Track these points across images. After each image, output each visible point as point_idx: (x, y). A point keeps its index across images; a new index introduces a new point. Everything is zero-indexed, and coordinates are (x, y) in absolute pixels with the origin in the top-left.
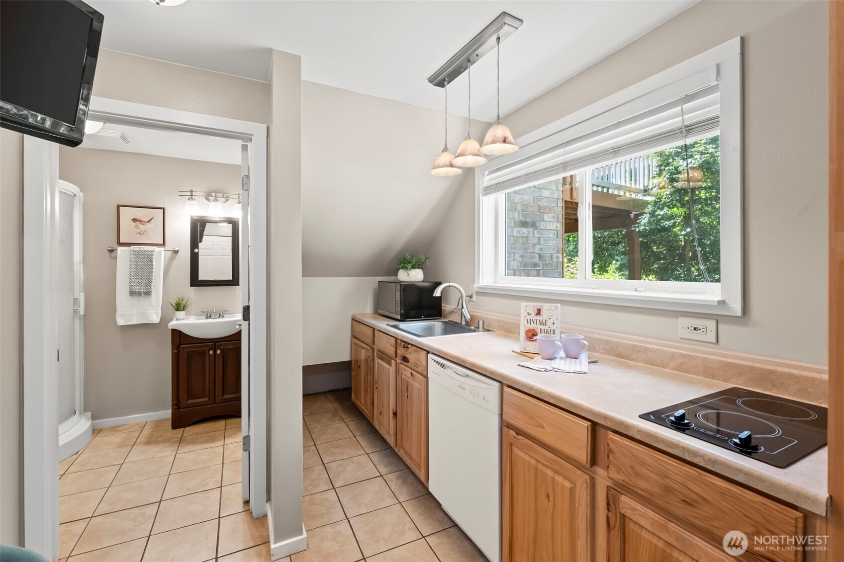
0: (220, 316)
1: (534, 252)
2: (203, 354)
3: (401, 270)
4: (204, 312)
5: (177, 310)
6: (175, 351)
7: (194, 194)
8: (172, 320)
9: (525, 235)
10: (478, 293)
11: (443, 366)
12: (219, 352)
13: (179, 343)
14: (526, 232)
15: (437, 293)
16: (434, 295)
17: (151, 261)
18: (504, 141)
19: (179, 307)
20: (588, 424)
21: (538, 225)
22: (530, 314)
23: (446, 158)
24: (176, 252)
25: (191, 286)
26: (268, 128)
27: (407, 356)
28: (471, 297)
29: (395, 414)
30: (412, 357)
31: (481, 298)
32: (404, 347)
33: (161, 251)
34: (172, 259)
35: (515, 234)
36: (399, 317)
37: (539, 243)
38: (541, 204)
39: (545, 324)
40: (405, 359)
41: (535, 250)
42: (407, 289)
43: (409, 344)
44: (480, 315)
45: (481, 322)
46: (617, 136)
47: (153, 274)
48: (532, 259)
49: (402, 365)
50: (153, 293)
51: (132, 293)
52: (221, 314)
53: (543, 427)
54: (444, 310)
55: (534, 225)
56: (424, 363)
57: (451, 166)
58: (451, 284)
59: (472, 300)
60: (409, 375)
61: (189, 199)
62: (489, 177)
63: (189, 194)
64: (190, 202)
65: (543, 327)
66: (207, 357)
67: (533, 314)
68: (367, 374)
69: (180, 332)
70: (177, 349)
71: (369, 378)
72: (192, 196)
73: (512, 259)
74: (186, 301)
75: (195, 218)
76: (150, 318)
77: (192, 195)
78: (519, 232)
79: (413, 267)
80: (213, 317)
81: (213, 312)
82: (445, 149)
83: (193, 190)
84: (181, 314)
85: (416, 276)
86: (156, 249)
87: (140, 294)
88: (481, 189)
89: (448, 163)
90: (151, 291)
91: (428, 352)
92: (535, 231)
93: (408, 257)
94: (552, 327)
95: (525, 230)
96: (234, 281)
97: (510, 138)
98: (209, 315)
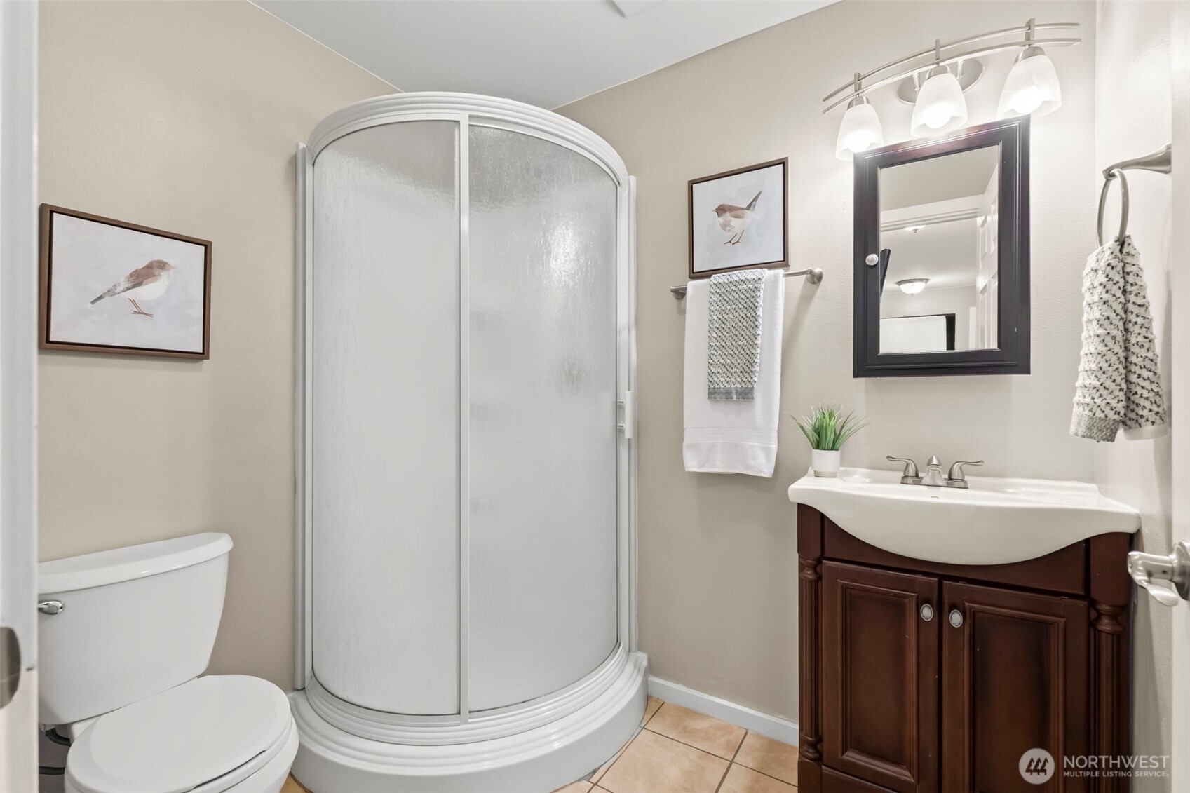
0: (951, 481)
2: (898, 612)
4: (895, 459)
5: (818, 446)
6: (809, 574)
7: (865, 83)
8: (804, 473)
12: (954, 617)
13: (818, 554)
17: (754, 308)
19: (823, 438)
24: (816, 279)
25: (855, 375)
33: (776, 277)
34: (806, 299)
47: (759, 342)
50: (758, 395)
51: (713, 393)
52: (956, 475)
61: (851, 108)
63: (852, 90)
64: (854, 114)
66: (911, 626)
69: (822, 516)
70: (814, 568)
72: (857, 94)
74: (841, 420)
75: (867, 157)
76: (752, 463)
77: (857, 91)
80: (927, 480)
81: (929, 463)
83: (863, 74)
84: (826, 459)
86: (767, 273)
87: (728, 395)
90: (752, 388)
96: (1010, 360)
98: (911, 471)
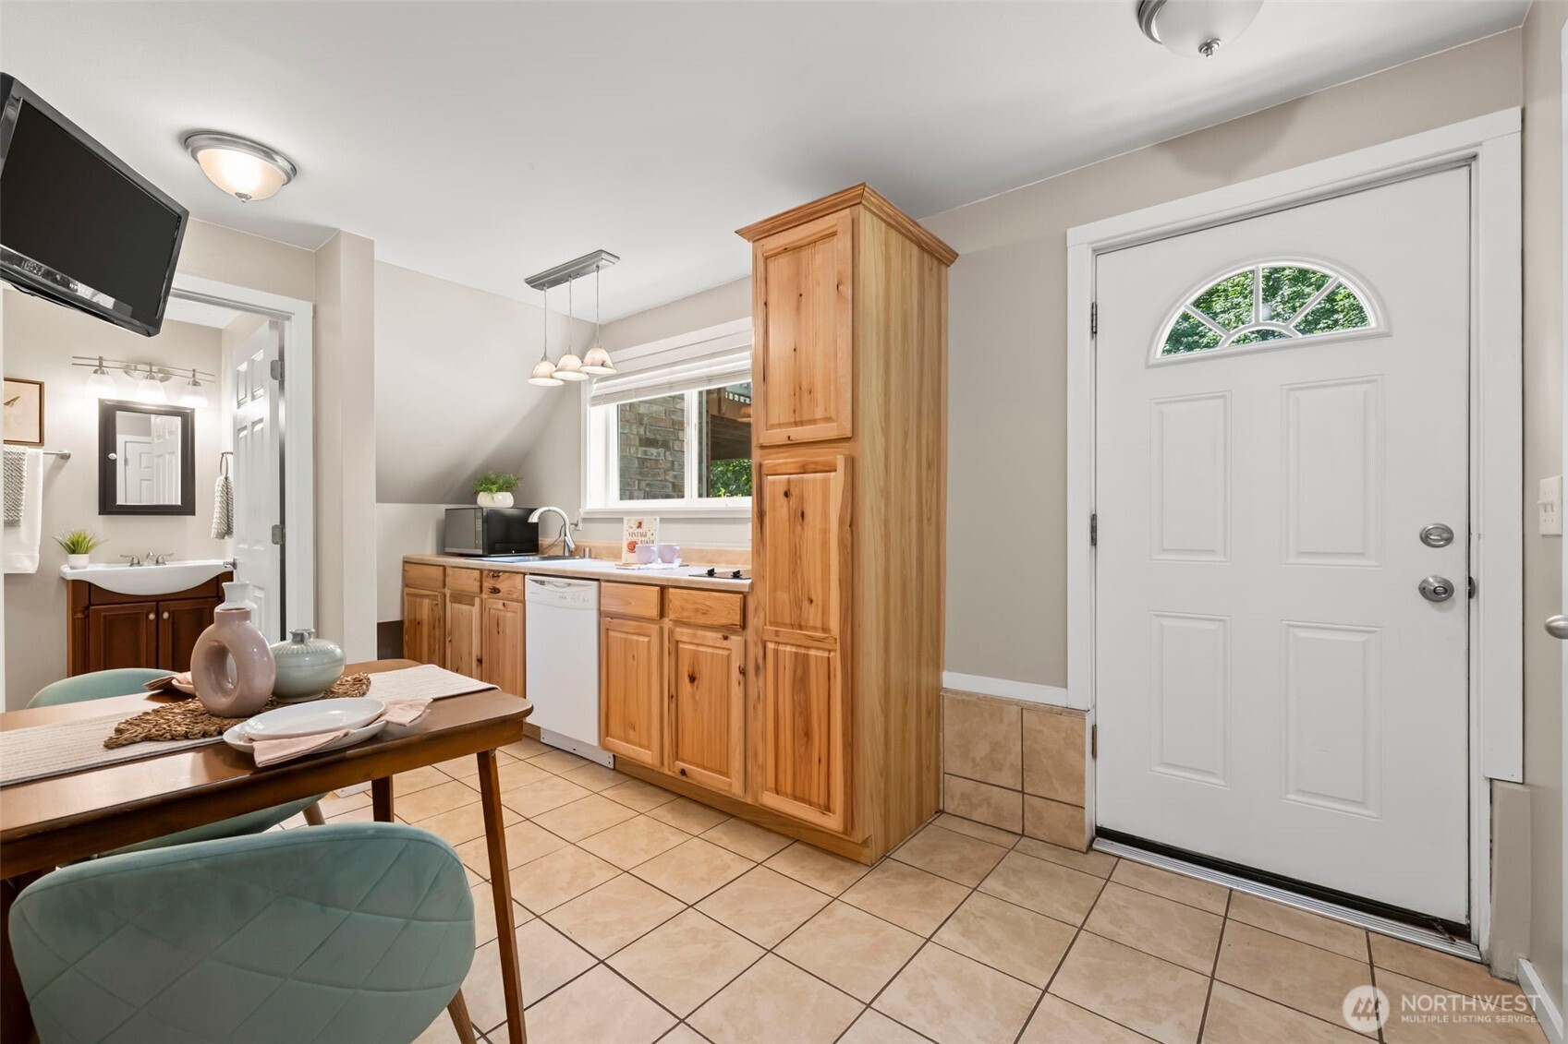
1: (666, 481)
2: (135, 619)
3: (481, 493)
4: (124, 556)
5: (73, 552)
6: (79, 615)
7: (105, 364)
9: (654, 457)
10: (585, 520)
11: (542, 583)
12: (166, 615)
13: (86, 603)
14: (655, 454)
15: (534, 518)
16: (530, 521)
18: (603, 365)
19: (75, 547)
20: (658, 588)
21: (671, 444)
22: (631, 528)
23: (545, 368)
24: (66, 457)
25: (100, 514)
26: (315, 308)
27: (497, 586)
28: (576, 525)
29: (480, 661)
30: (503, 585)
31: (590, 526)
32: (493, 576)
33: (36, 454)
34: (58, 468)
35: (640, 456)
36: (480, 552)
37: (672, 468)
38: (674, 417)
39: (645, 536)
40: (495, 591)
41: (667, 478)
42: (492, 518)
43: (499, 572)
44: (586, 544)
45: (587, 550)
46: (710, 366)
47: (24, 491)
48: (663, 488)
49: (490, 600)
50: (23, 524)
53: (630, 603)
54: (542, 545)
55: (665, 445)
56: (521, 588)
57: (552, 377)
58: (551, 508)
59: (577, 528)
60: (501, 607)
61: (96, 372)
62: (596, 385)
63: (97, 363)
64: (98, 376)
65: (643, 539)
66: (143, 624)
67: (635, 527)
68: (434, 628)
69: (89, 584)
70: (83, 612)
71: (437, 634)
72: (100, 368)
73: (637, 488)
74: (91, 537)
75: (108, 403)
76: (20, 566)
77: (101, 366)
78: (645, 453)
79: (500, 490)
80: (145, 564)
81: (144, 555)
82: (545, 358)
83: (103, 358)
84: (81, 558)
85: (502, 501)
86: (26, 450)
88: (588, 397)
89: (548, 374)
90: (20, 521)
91: (525, 574)
92: (668, 453)
93: (493, 476)
94: (652, 538)
95: (653, 451)
96: (187, 506)
97: (609, 362)
98: (136, 561)
